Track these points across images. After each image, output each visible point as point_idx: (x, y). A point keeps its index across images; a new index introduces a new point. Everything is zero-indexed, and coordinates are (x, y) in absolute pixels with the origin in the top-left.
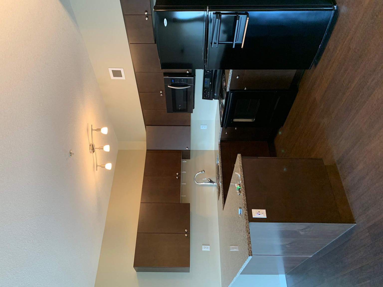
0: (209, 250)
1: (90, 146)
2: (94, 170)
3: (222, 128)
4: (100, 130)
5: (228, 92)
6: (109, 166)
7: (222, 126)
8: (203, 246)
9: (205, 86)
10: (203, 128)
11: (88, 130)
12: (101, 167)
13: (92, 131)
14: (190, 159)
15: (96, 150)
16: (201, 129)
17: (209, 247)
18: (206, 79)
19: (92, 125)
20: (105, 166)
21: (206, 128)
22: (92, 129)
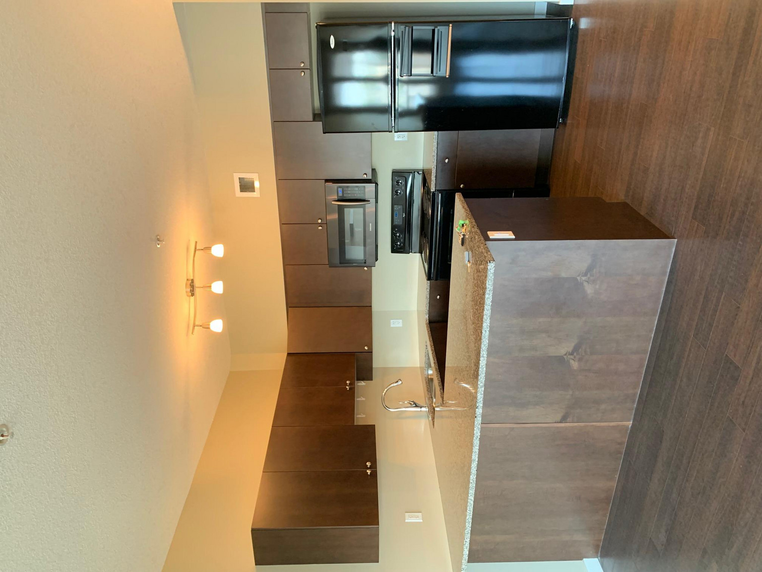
0: (422, 521)
1: (187, 280)
2: (187, 335)
3: (429, 282)
4: (210, 250)
5: (434, 194)
6: (217, 326)
7: (429, 278)
8: (407, 514)
9: (396, 223)
10: (396, 324)
11: (188, 249)
12: (203, 328)
13: (195, 251)
14: (372, 380)
15: (198, 291)
16: (392, 326)
17: (420, 514)
18: (395, 206)
19: (196, 242)
20: (209, 325)
21: (400, 325)
22: (195, 249)
